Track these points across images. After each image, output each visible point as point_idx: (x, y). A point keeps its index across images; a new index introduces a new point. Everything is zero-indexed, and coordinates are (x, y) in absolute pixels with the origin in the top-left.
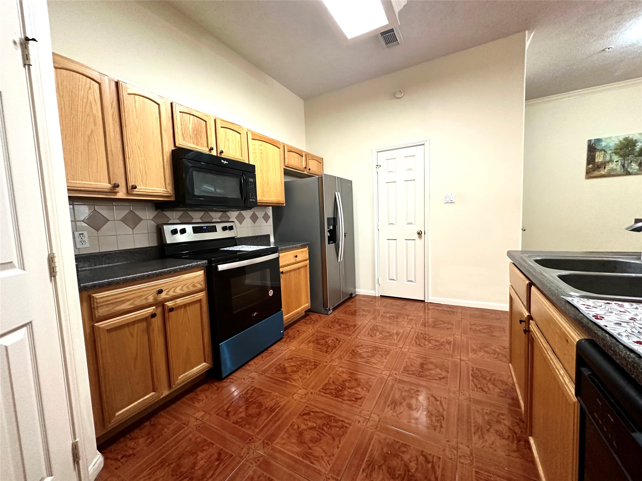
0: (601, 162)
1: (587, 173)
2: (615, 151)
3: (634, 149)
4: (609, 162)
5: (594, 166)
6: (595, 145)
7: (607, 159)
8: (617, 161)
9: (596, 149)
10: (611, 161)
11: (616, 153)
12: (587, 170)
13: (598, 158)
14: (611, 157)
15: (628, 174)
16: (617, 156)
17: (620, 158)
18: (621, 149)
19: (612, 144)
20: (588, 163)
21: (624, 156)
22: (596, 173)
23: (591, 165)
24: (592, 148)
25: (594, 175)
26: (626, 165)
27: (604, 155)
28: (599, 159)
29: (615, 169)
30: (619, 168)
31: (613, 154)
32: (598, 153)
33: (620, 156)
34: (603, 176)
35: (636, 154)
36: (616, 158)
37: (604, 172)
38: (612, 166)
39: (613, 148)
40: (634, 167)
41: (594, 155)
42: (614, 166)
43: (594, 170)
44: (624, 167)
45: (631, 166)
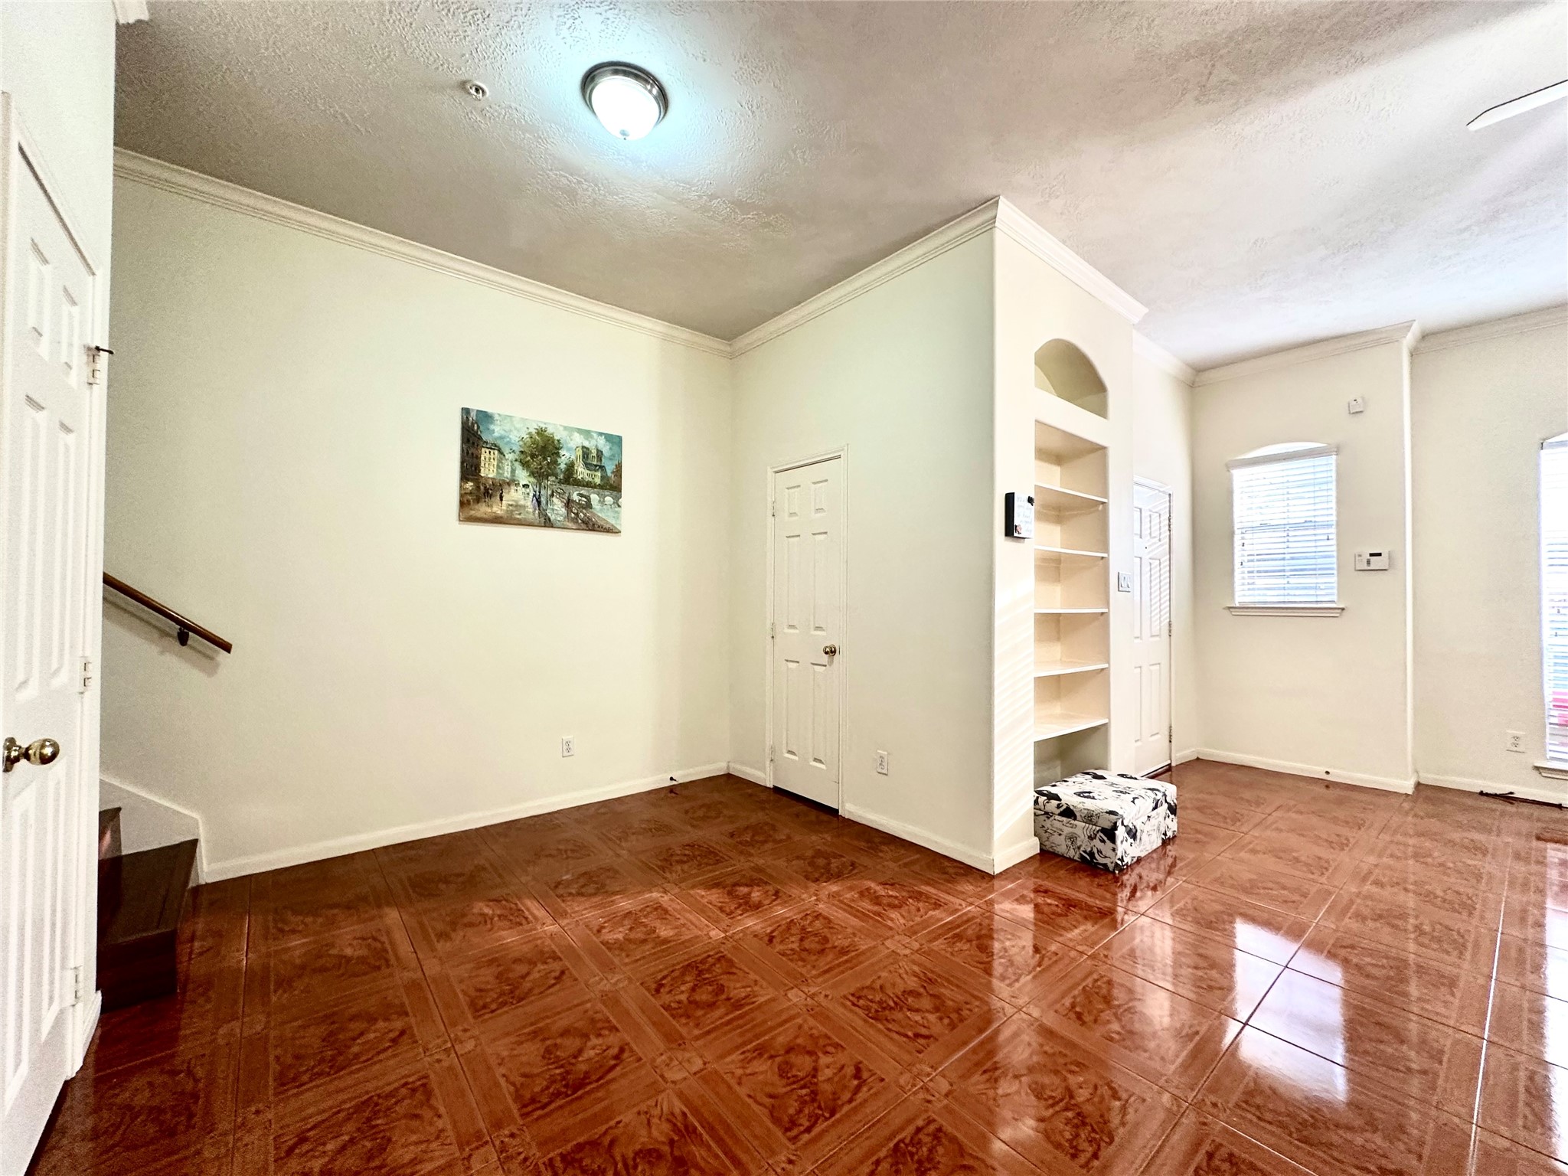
1: (463, 504)
2: (522, 457)
3: (555, 463)
4: (509, 484)
6: (478, 427)
7: (506, 474)
8: (525, 486)
9: (480, 438)
10: (512, 482)
11: (525, 465)
12: (462, 496)
13: (487, 465)
14: (513, 471)
15: (548, 523)
16: (525, 473)
17: (532, 480)
18: (533, 456)
20: (464, 476)
21: (540, 475)
22: (483, 509)
23: (471, 484)
24: (472, 436)
25: (479, 514)
26: (543, 500)
27: (500, 461)
28: (489, 469)
29: (524, 507)
30: (529, 503)
31: (517, 465)
32: (485, 454)
33: (532, 474)
34: (497, 520)
35: (562, 476)
36: (523, 476)
37: (498, 509)
38: (514, 495)
39: (517, 449)
40: (557, 509)
41: (478, 458)
42: (519, 496)
43: (478, 501)
44: (539, 503)
45: (552, 503)
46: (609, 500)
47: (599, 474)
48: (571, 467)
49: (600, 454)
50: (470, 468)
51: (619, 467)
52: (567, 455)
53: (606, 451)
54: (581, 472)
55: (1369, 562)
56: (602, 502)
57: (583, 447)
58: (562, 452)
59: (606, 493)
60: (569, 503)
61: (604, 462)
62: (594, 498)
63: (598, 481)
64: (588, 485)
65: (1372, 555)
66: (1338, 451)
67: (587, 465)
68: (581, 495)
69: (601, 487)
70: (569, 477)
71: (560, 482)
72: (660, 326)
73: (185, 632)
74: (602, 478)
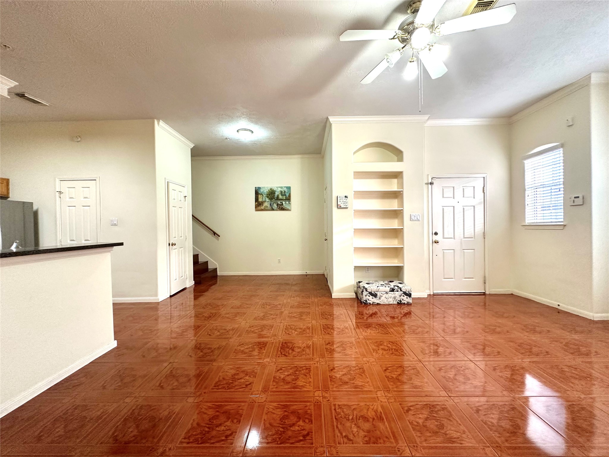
0: (261, 201)
1: (256, 207)
3: (274, 196)
5: (258, 204)
6: (258, 191)
8: (268, 202)
10: (265, 201)
11: (268, 197)
13: (260, 198)
14: (265, 199)
15: (273, 210)
16: (268, 199)
18: (269, 195)
19: (265, 191)
20: (256, 202)
21: (271, 199)
22: (259, 208)
24: (257, 193)
26: (272, 204)
27: (262, 197)
28: (260, 200)
29: (267, 206)
30: (269, 206)
31: (266, 197)
32: (259, 196)
33: (269, 199)
34: (262, 210)
35: (276, 199)
36: (267, 200)
37: (262, 208)
38: (266, 204)
39: (266, 194)
40: (275, 206)
41: (258, 197)
42: (267, 204)
43: (258, 206)
44: (271, 205)
45: (274, 205)
46: (287, 202)
47: (285, 197)
48: (278, 196)
49: (285, 192)
50: (257, 200)
51: (290, 194)
52: (277, 193)
53: (286, 191)
54: (280, 197)
55: (574, 201)
56: (286, 203)
57: (281, 191)
58: (276, 193)
59: (286, 201)
60: (278, 205)
61: (286, 194)
62: (284, 202)
63: (284, 198)
64: (282, 200)
65: (575, 198)
66: (562, 146)
67: (282, 195)
68: (281, 202)
69: (285, 200)
70: (278, 199)
71: (276, 200)
72: (300, 156)
73: (215, 233)
74: (286, 197)
